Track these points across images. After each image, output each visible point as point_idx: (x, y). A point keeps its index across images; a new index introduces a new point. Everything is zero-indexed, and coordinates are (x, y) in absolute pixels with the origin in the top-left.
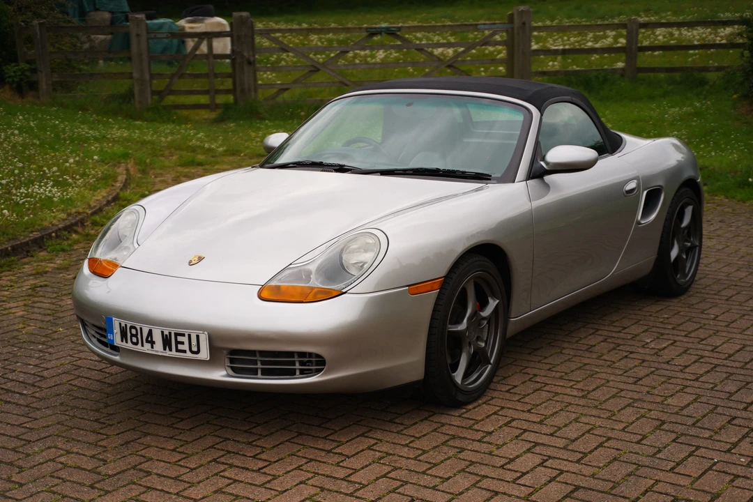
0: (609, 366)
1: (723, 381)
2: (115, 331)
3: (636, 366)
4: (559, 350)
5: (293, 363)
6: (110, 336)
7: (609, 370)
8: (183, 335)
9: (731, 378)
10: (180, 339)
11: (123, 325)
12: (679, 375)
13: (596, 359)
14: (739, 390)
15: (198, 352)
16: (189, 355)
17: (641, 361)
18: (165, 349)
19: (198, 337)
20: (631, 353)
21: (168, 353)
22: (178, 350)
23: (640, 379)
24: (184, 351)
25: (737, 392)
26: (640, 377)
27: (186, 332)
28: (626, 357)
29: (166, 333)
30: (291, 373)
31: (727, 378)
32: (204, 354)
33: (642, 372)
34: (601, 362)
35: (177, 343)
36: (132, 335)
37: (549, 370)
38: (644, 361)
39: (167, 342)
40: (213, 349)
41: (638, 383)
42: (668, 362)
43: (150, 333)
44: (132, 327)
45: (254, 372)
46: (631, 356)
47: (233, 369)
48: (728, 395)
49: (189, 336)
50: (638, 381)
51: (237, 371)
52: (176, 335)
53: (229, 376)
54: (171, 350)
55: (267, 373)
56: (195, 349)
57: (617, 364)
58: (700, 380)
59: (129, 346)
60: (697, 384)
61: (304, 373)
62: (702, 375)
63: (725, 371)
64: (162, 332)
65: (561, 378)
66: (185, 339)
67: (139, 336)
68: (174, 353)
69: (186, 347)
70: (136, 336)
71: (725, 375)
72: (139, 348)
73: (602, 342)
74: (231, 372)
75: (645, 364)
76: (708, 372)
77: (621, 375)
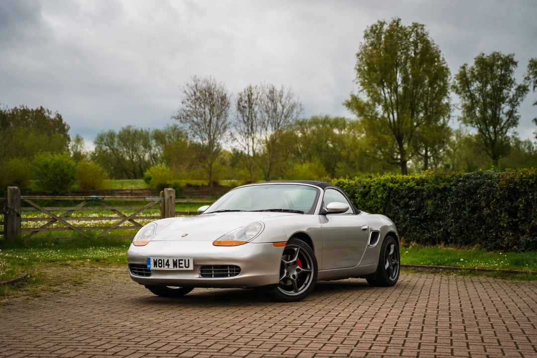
2: (151, 263)
5: (227, 271)
6: (148, 266)
8: (183, 260)
10: (181, 262)
11: (155, 260)
15: (188, 267)
16: (185, 269)
18: (174, 267)
19: (189, 260)
21: (175, 269)
22: (180, 267)
24: (183, 267)
27: (184, 259)
29: (175, 260)
30: (226, 276)
32: (191, 268)
35: (180, 264)
36: (159, 263)
39: (175, 264)
40: (195, 265)
43: (168, 261)
44: (159, 260)
45: (211, 276)
47: (202, 275)
49: (185, 260)
51: (203, 276)
52: (179, 260)
53: (200, 277)
54: (176, 267)
55: (216, 276)
56: (187, 266)
59: (158, 268)
61: (231, 275)
64: (173, 260)
66: (183, 262)
67: (163, 263)
68: (178, 269)
69: (183, 265)
70: (161, 263)
72: (162, 268)
74: (201, 276)
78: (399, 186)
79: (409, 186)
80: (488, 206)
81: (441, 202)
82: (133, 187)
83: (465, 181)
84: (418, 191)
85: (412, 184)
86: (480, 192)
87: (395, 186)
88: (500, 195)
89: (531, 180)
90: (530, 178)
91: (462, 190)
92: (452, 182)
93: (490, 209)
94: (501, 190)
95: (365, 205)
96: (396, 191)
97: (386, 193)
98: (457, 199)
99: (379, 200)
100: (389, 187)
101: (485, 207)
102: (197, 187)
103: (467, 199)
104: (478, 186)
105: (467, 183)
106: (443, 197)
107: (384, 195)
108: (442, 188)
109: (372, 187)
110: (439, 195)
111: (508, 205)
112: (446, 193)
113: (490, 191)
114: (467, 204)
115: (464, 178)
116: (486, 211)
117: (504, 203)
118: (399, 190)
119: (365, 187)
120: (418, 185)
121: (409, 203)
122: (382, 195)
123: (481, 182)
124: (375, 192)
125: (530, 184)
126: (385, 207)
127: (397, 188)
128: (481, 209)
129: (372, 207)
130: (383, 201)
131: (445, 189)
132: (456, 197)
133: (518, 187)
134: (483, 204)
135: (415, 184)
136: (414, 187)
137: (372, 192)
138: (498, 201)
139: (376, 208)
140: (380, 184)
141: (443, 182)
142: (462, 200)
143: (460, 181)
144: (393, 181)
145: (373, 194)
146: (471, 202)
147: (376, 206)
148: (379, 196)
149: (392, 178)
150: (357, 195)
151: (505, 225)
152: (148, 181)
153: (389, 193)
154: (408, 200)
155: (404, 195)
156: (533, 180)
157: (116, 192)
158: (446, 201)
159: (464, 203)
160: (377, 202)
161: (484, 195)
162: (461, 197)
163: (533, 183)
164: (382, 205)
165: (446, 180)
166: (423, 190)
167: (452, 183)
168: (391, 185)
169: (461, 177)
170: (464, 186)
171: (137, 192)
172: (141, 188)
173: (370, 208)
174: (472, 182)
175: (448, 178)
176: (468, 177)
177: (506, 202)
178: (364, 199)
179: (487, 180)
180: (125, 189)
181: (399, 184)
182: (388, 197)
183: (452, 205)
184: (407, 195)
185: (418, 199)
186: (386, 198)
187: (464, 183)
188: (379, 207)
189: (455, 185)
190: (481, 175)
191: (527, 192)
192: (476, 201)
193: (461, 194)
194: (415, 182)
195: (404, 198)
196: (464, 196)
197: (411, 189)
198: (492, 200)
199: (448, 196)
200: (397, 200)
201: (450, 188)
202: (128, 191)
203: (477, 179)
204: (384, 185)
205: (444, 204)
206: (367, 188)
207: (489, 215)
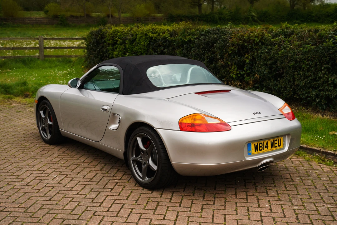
0: (37, 192)
1: (89, 193)
3: (50, 190)
4: (13, 187)
7: (38, 195)
9: (92, 190)
12: (70, 192)
13: (31, 189)
14: (97, 196)
17: (52, 187)
20: (48, 183)
23: (52, 197)
25: (95, 198)
26: (52, 196)
28: (45, 186)
31: (91, 191)
33: (53, 193)
34: (33, 191)
37: (7, 199)
38: (54, 187)
41: (51, 200)
42: (64, 186)
46: (47, 185)
48: (92, 200)
50: (51, 198)
57: (41, 191)
58: (79, 194)
60: (78, 196)
62: (80, 191)
63: (89, 187)
65: (13, 202)
71: (90, 190)
73: (34, 179)
75: (54, 189)
76: (83, 189)
77: (43, 196)
78: (157, 36)
79: (164, 37)
80: (222, 58)
81: (187, 52)
82: (38, 16)
83: (207, 35)
84: (171, 42)
85: (167, 35)
86: (216, 46)
87: (154, 36)
88: (231, 50)
89: (256, 39)
90: (256, 37)
91: (203, 43)
92: (196, 35)
93: (223, 61)
94: (233, 45)
95: (133, 50)
96: (155, 40)
97: (147, 41)
98: (199, 51)
99: (142, 47)
100: (150, 36)
101: (220, 59)
102: (77, 17)
103: (207, 51)
104: (215, 41)
105: (207, 38)
106: (188, 48)
107: (146, 43)
108: (188, 40)
109: (138, 36)
110: (185, 46)
111: (237, 60)
112: (191, 45)
113: (224, 46)
114: (206, 56)
115: (205, 32)
116: (220, 63)
117: (234, 57)
118: (157, 39)
119: (133, 35)
120: (171, 36)
121: (164, 51)
122: (145, 43)
123: (218, 37)
124: (139, 40)
125: (255, 42)
126: (147, 52)
127: (156, 38)
128: (217, 61)
129: (137, 52)
130: (145, 48)
131: (190, 41)
132: (198, 49)
133: (246, 44)
134: (219, 57)
135: (169, 35)
136: (167, 38)
137: (137, 40)
138: (230, 55)
139: (140, 53)
140: (143, 34)
141: (189, 35)
142: (203, 51)
143: (202, 35)
144: (153, 31)
145: (138, 42)
146: (209, 53)
147: (140, 52)
148: (142, 43)
149: (153, 29)
150: (127, 41)
151: (234, 76)
152: (47, 13)
153: (150, 41)
154: (163, 48)
155: (160, 44)
156: (258, 39)
157: (27, 19)
158: (190, 51)
159: (204, 54)
160: (140, 49)
161: (219, 49)
162: (202, 49)
163: (258, 41)
164: (145, 51)
165: (192, 33)
166: (175, 41)
167: (195, 37)
168: (151, 34)
169: (203, 31)
170: (204, 40)
171: (40, 19)
172: (43, 17)
173: (136, 52)
174: (211, 37)
175: (193, 32)
176: (208, 32)
177: (236, 57)
178: (132, 45)
179: (223, 35)
180: (33, 17)
181: (157, 34)
182: (149, 44)
183: (195, 55)
184: (162, 44)
185: (171, 48)
186: (147, 45)
187: (206, 37)
188: (142, 52)
189: (198, 38)
190: (218, 30)
191: (253, 49)
192: (214, 53)
193: (201, 47)
194: (169, 34)
195: (161, 46)
196: (204, 48)
197: (165, 39)
198: (225, 54)
199: (192, 48)
200: (155, 48)
201: (194, 40)
202: (34, 19)
203: (215, 34)
204: (146, 35)
205: (189, 53)
206: (134, 36)
207: (222, 66)
